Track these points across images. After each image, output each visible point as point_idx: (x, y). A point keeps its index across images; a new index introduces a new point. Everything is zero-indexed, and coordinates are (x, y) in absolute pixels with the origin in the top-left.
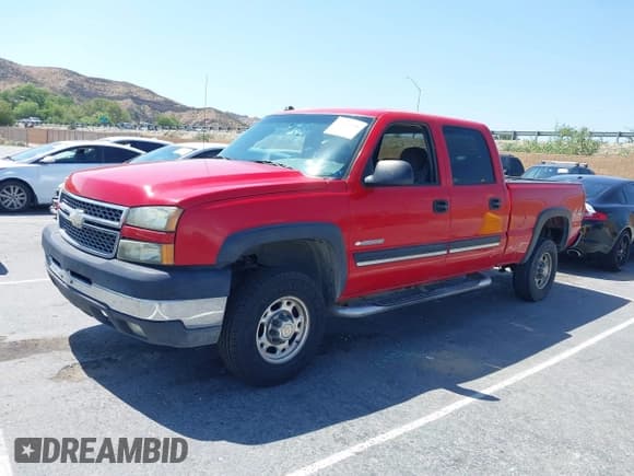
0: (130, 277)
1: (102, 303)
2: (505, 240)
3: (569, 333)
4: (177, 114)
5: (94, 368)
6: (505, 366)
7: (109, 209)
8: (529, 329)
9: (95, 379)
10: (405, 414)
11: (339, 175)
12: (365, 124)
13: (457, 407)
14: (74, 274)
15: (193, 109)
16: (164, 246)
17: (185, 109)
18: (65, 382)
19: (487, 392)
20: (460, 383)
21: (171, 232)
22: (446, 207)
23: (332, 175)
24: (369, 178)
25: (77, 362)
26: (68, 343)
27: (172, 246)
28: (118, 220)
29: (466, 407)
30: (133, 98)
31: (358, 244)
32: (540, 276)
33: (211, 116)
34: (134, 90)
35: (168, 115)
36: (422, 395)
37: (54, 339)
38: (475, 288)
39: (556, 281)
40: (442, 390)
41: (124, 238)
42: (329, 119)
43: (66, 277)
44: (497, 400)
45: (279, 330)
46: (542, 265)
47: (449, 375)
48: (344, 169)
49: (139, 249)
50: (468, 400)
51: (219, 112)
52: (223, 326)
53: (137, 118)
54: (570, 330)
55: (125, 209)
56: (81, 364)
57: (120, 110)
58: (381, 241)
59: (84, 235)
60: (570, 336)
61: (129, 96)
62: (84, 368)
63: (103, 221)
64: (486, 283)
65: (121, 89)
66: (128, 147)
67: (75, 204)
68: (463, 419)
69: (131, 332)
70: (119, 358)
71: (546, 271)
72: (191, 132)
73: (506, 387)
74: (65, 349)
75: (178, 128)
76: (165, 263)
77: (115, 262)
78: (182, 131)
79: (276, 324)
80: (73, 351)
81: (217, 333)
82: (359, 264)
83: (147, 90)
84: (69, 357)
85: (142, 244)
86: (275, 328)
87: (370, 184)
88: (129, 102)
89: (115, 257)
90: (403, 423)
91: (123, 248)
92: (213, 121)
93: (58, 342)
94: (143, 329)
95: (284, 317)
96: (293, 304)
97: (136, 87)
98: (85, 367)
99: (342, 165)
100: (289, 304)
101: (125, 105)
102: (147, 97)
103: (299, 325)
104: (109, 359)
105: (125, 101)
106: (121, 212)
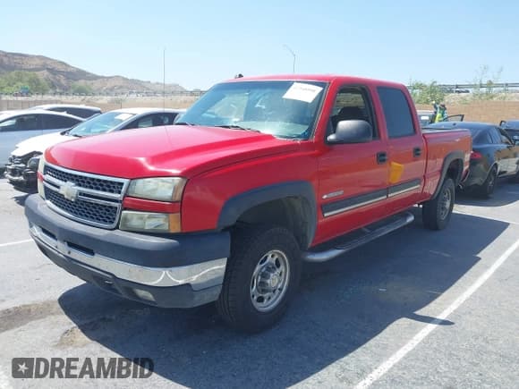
0: (137, 247)
1: (107, 273)
2: (423, 183)
3: (479, 255)
4: (89, 82)
5: (93, 330)
6: (443, 290)
7: (105, 181)
8: (447, 255)
9: (98, 341)
10: (385, 347)
11: (306, 136)
12: (320, 89)
13: (426, 334)
14: (70, 245)
15: (103, 77)
16: (171, 215)
17: (96, 78)
18: (71, 348)
19: (442, 317)
20: (416, 310)
21: (177, 202)
22: (386, 158)
23: (299, 136)
24: (332, 137)
25: (75, 325)
26: (58, 306)
27: (179, 214)
28: (120, 193)
29: (431, 335)
30: (48, 69)
31: (325, 197)
32: (443, 208)
33: (119, 83)
34: (48, 62)
35: (81, 83)
36: (391, 326)
37: (44, 303)
38: (405, 224)
39: (454, 211)
40: (404, 319)
41: (125, 209)
42: (285, 85)
43: (61, 248)
44: (452, 323)
45: (268, 281)
46: (445, 200)
47: (405, 304)
48: (309, 130)
49: (141, 218)
50: (431, 327)
51: (126, 79)
52: (223, 284)
53: (53, 86)
54: (478, 253)
55: (125, 181)
56: (79, 327)
57: (38, 80)
58: (341, 193)
59: (78, 208)
60: (480, 259)
61: (44, 67)
62: (83, 331)
63: (101, 193)
64: (411, 219)
65: (38, 62)
66: (64, 114)
67: (65, 177)
68: (435, 345)
69: (136, 296)
70: (114, 317)
71: (448, 204)
72: (105, 97)
73: (455, 311)
74: (58, 313)
75: (94, 94)
76: (172, 231)
77: (117, 232)
78: (98, 97)
79: (265, 276)
80: (66, 313)
81: (218, 291)
82: (326, 215)
83: (61, 62)
84: (65, 322)
85: (146, 214)
86: (263, 280)
87: (332, 143)
88: (46, 73)
89: (117, 228)
90: (388, 356)
91: (126, 219)
92: (121, 87)
93: (49, 305)
94: (154, 295)
95: (270, 269)
96: (276, 257)
97: (49, 59)
98: (84, 329)
99: (307, 127)
100: (272, 256)
101: (43, 75)
102: (61, 68)
103: (281, 275)
104: (104, 319)
105: (42, 72)
106: (122, 184)
